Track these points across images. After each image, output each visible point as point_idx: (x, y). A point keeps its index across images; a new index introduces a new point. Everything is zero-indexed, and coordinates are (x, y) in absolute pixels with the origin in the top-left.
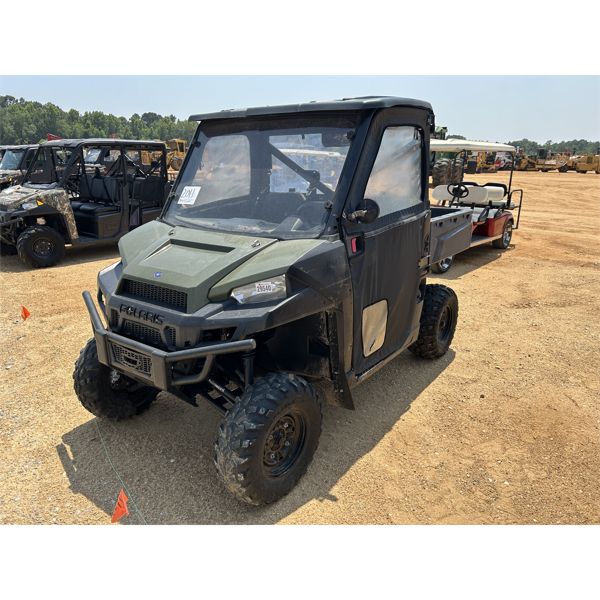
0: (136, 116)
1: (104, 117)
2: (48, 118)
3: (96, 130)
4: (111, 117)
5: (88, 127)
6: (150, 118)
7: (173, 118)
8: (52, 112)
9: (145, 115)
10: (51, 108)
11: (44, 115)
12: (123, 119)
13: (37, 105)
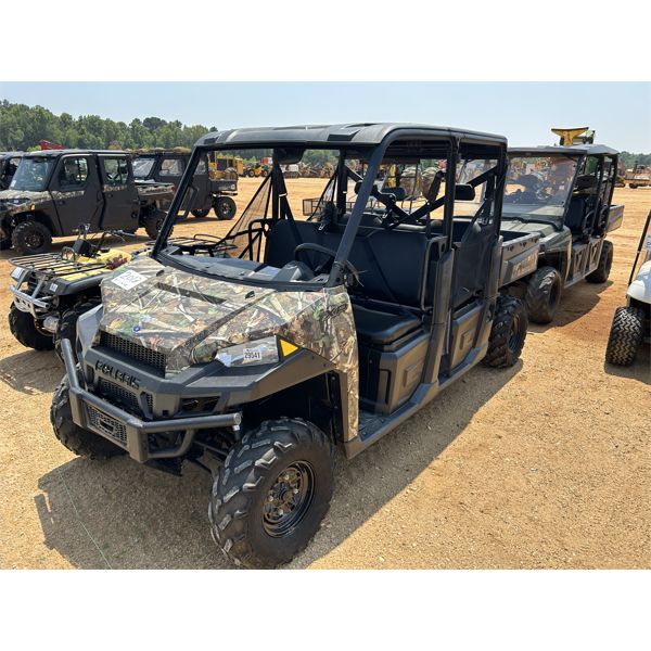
0: (137, 120)
1: (101, 122)
2: (37, 123)
3: (92, 136)
4: (109, 122)
5: (82, 133)
6: (153, 123)
7: (178, 124)
8: (42, 116)
9: (147, 120)
10: (40, 112)
11: (33, 119)
12: (122, 124)
13: (23, 108)
